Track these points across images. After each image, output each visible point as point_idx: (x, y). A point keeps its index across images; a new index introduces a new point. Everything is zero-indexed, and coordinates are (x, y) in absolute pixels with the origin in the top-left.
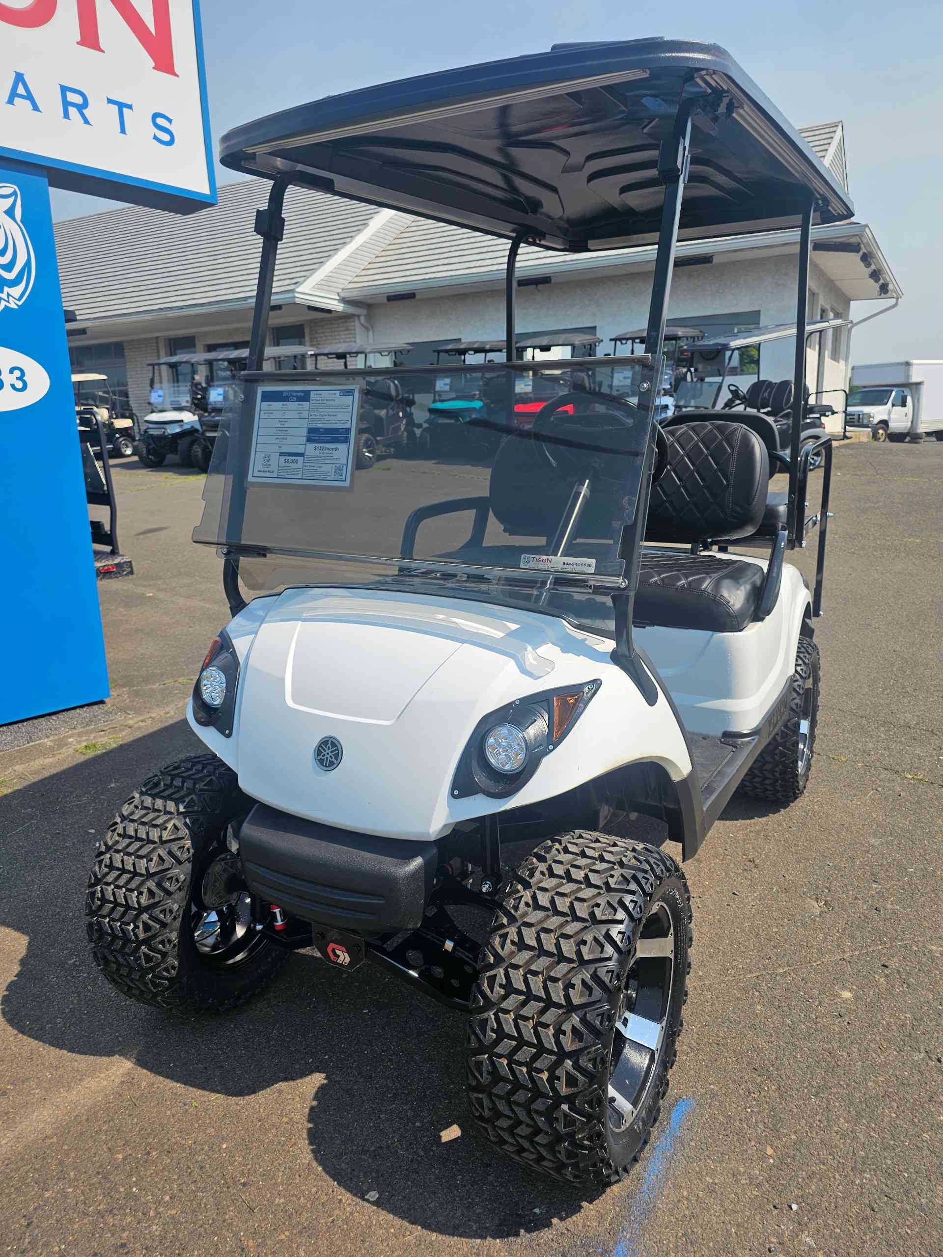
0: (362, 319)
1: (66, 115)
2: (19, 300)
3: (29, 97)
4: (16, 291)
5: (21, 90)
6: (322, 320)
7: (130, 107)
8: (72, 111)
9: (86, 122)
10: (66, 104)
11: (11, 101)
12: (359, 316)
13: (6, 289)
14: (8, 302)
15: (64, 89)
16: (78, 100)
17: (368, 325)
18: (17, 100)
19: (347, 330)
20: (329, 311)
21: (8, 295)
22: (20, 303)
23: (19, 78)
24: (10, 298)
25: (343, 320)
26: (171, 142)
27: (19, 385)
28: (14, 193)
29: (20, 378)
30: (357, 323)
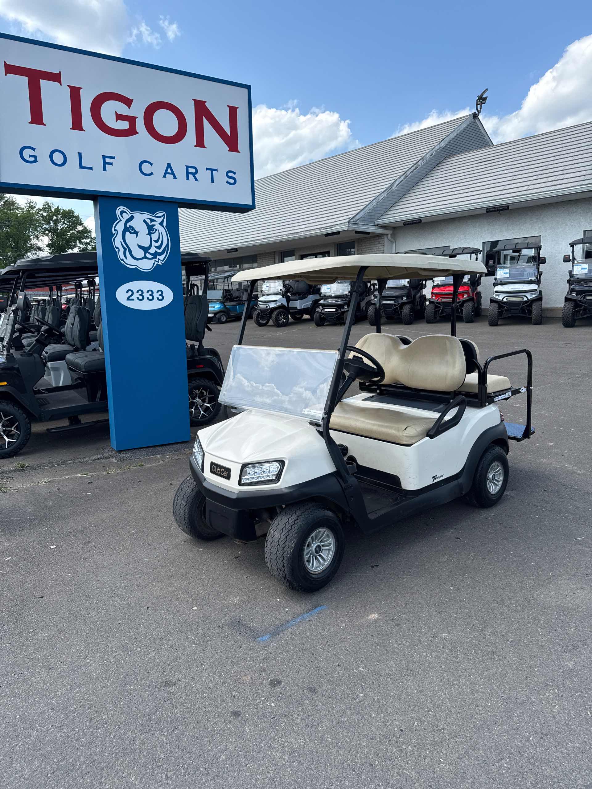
0: (389, 236)
1: (188, 179)
2: (163, 261)
3: (173, 173)
4: (162, 257)
5: (169, 171)
6: (365, 238)
7: (216, 170)
8: (191, 176)
9: (196, 180)
10: (188, 173)
11: (164, 176)
12: (387, 235)
13: (158, 257)
14: (158, 262)
15: (187, 167)
16: (193, 171)
17: (392, 240)
18: (167, 175)
19: (379, 243)
20: (368, 233)
21: (159, 259)
22: (163, 262)
23: (169, 166)
24: (159, 261)
25: (377, 238)
26: (234, 183)
27: (160, 298)
28: (164, 215)
29: (161, 295)
30: (386, 239)
